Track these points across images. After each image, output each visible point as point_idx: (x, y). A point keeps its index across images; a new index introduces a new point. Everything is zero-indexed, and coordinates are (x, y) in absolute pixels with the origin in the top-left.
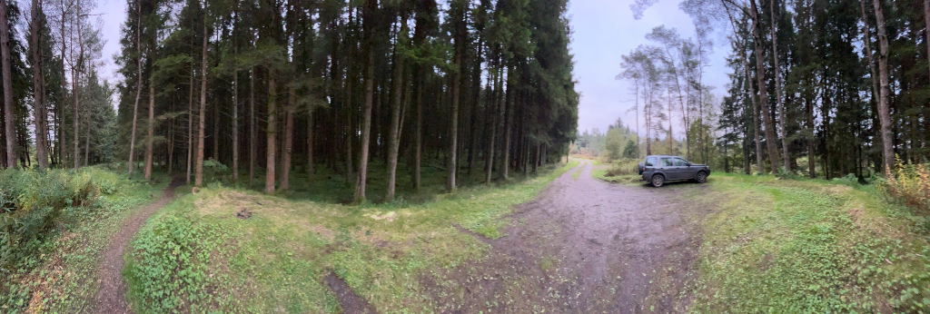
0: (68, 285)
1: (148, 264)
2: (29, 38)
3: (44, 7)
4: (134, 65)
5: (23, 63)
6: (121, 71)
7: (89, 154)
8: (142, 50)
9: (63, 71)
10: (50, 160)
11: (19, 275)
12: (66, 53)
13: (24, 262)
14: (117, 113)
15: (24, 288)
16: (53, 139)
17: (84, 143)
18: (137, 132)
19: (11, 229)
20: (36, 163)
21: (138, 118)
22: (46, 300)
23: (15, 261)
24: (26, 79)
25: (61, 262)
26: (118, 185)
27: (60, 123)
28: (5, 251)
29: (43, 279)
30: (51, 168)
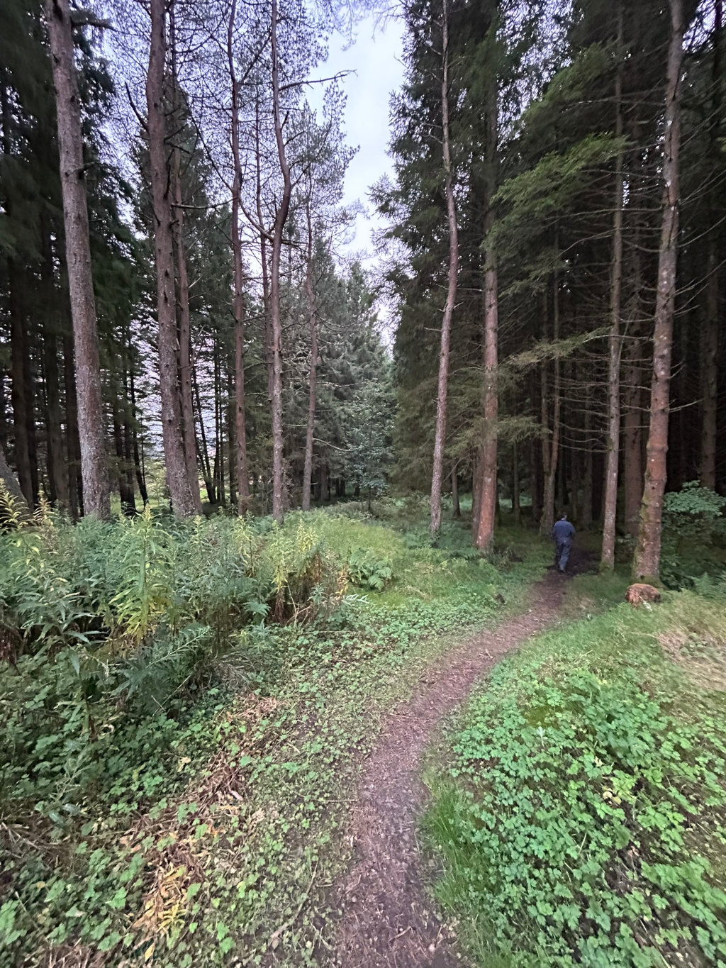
0: (255, 846)
1: (509, 811)
2: (142, 159)
3: (182, 72)
4: (435, 212)
5: (125, 228)
6: (396, 232)
7: (314, 477)
8: (454, 163)
9: (237, 246)
10: (204, 493)
11: (113, 823)
12: (243, 195)
13: (128, 784)
14: (390, 357)
15: (129, 859)
16: (212, 435)
17: (301, 442)
18: (450, 409)
19: (91, 690)
20: (165, 502)
21: (451, 368)
22: (194, 888)
23: (101, 783)
24: (134, 270)
25: (237, 780)
26: (400, 564)
27: (231, 388)
28: (76, 753)
29: (184, 831)
30: (207, 515)
